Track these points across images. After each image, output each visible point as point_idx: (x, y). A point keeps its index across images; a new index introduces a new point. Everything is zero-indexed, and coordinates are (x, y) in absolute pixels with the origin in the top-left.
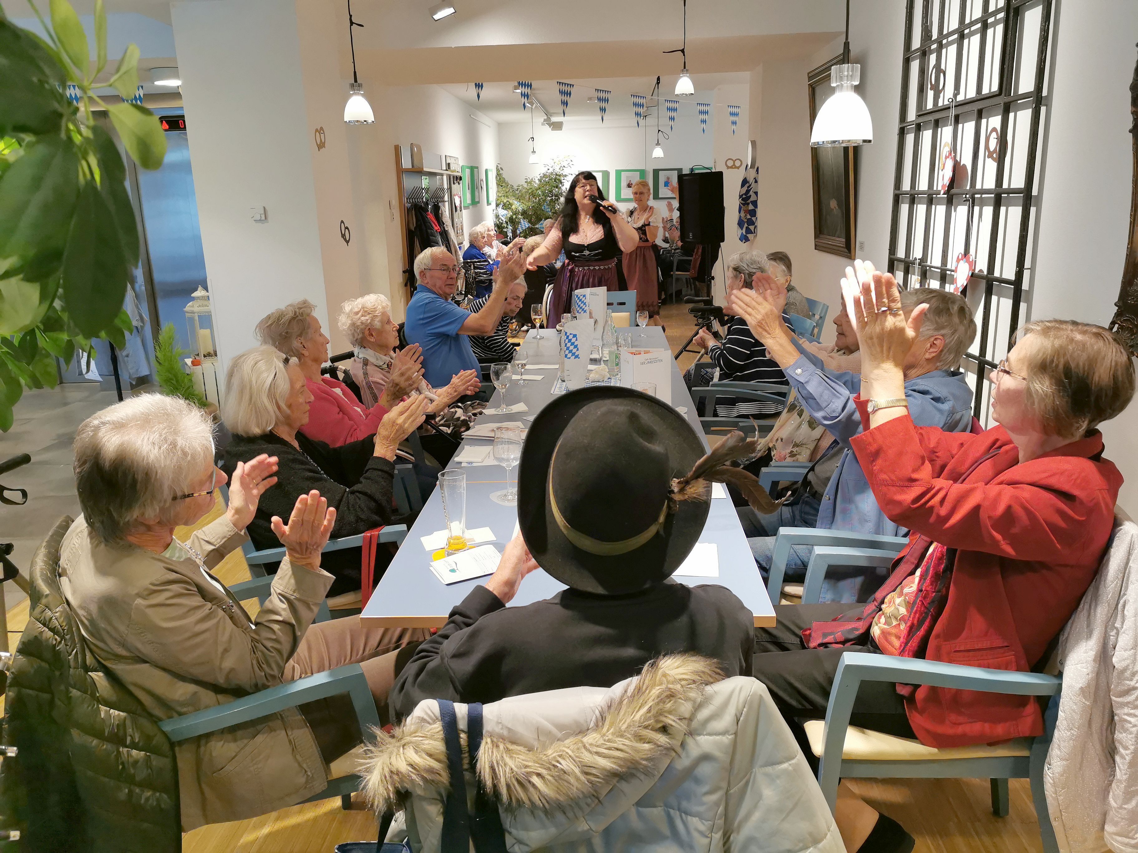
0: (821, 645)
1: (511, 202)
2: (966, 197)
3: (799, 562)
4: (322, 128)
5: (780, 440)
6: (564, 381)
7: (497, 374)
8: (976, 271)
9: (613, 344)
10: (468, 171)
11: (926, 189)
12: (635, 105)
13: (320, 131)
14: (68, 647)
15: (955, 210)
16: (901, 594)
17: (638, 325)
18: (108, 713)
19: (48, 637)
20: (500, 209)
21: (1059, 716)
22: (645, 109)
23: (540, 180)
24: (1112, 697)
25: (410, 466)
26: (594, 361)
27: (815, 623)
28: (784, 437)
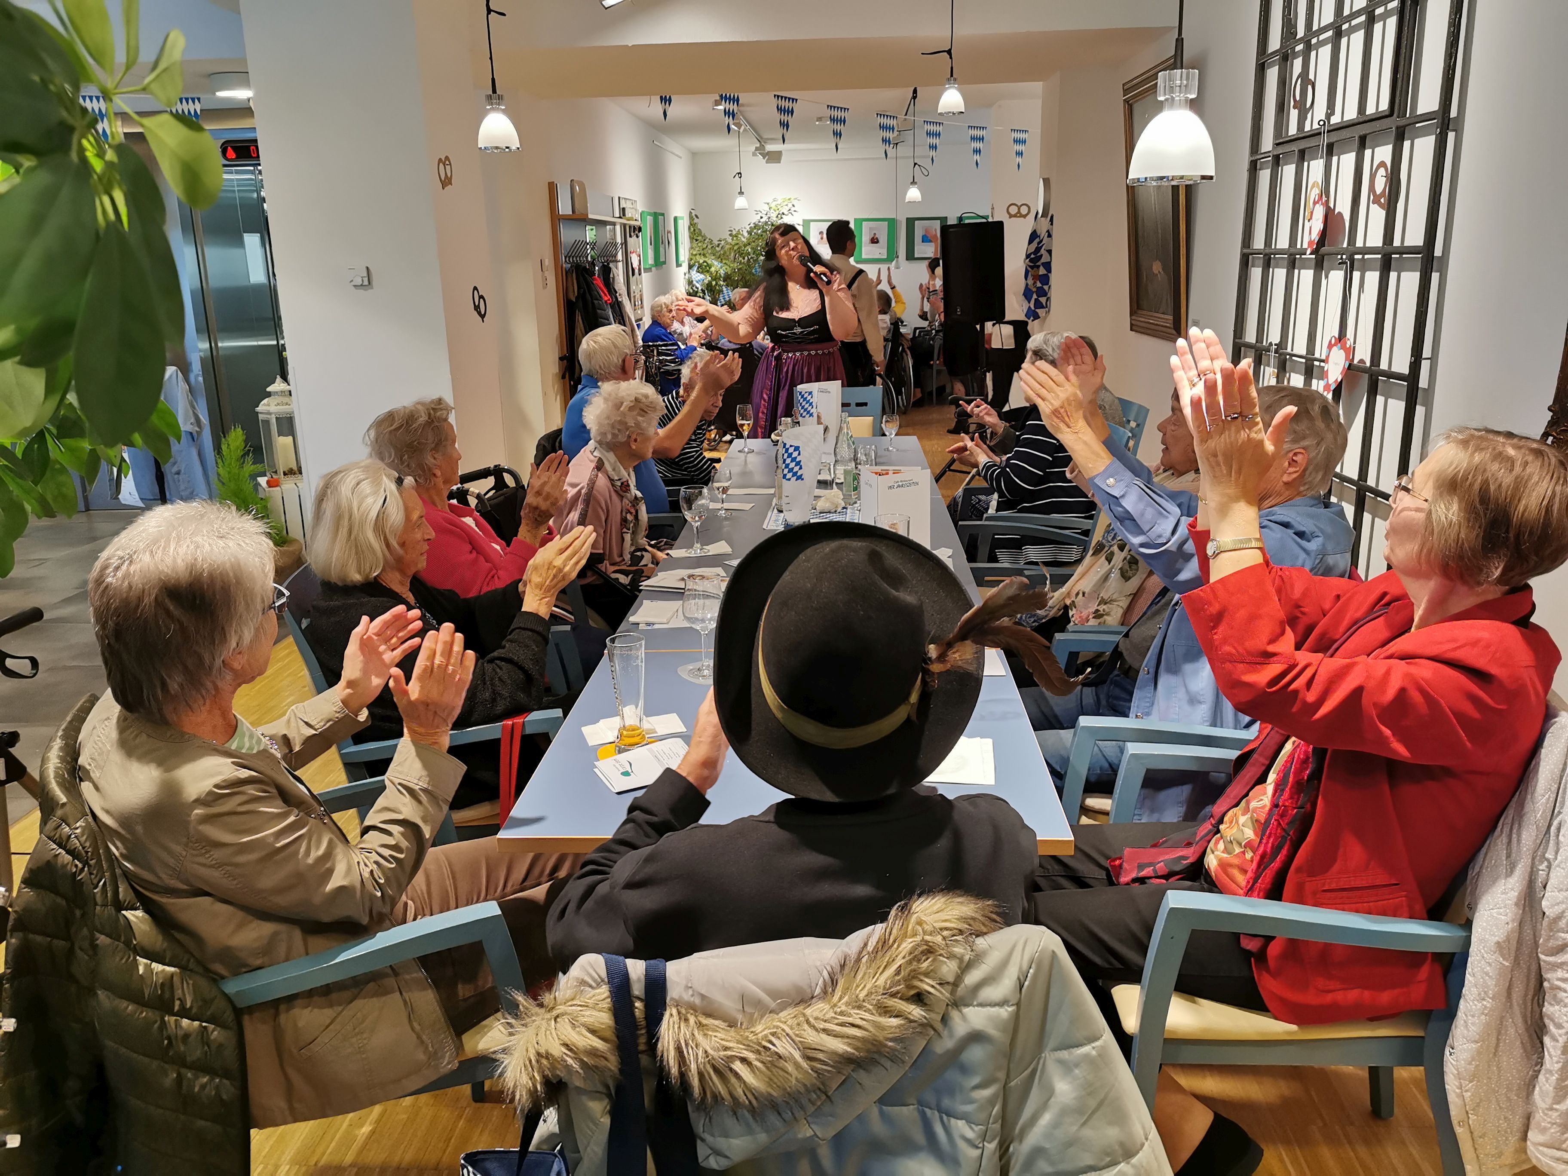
0: (1135, 880)
1: (709, 262)
2: (1342, 258)
3: (1106, 765)
4: (447, 158)
5: (1081, 595)
6: (781, 511)
7: (689, 502)
8: (1355, 362)
9: (850, 460)
10: (649, 219)
11: (1287, 246)
12: (882, 127)
13: (445, 161)
14: (93, 877)
15: (1327, 277)
16: (1246, 810)
17: (884, 435)
18: (148, 967)
19: (66, 862)
20: (695, 272)
21: (1466, 982)
22: (896, 133)
23: (750, 233)
24: (1540, 955)
25: (568, 628)
26: (824, 484)
27: (1127, 851)
28: (1087, 591)
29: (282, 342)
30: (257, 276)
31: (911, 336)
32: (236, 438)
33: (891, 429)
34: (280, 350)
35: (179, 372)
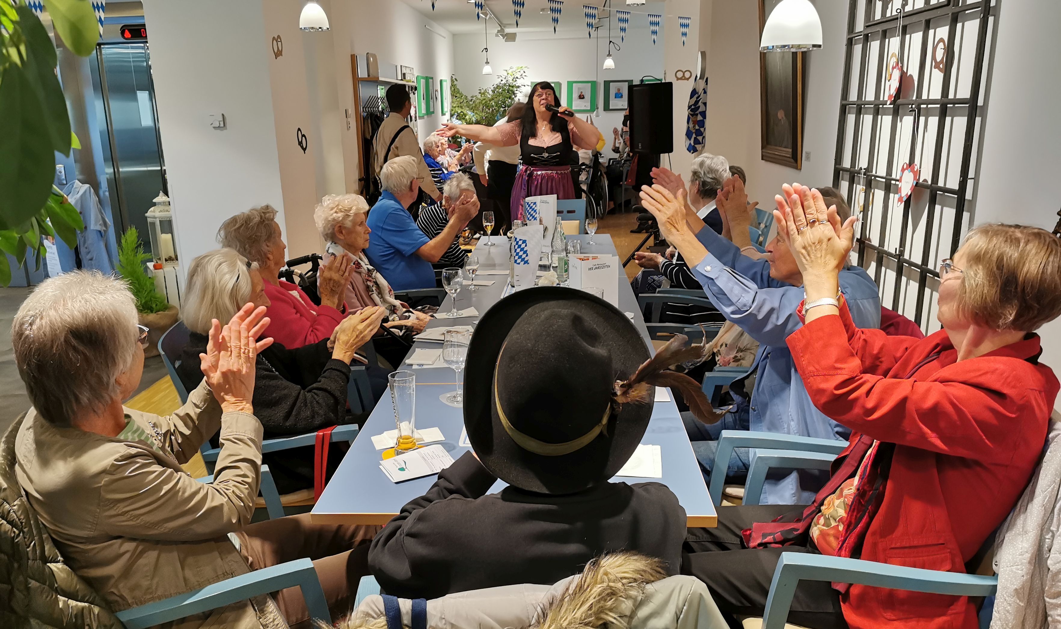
0: (760, 545)
1: (465, 112)
2: (912, 107)
3: (741, 464)
4: (279, 37)
5: (724, 346)
6: (513, 287)
7: (449, 280)
8: (921, 181)
9: (563, 250)
10: (423, 81)
11: (873, 99)
12: (587, 15)
13: (277, 39)
14: (26, 540)
15: (901, 121)
16: (841, 496)
17: (587, 233)
18: (66, 604)
19: (7, 530)
20: (455, 119)
21: (993, 617)
22: (597, 20)
23: (493, 91)
24: (1045, 598)
25: (363, 368)
26: (544, 268)
27: (755, 524)
28: (728, 343)
29: (164, 168)
30: (147, 121)
31: (607, 165)
32: (132, 234)
33: (592, 229)
34: (163, 173)
35: (91, 188)
